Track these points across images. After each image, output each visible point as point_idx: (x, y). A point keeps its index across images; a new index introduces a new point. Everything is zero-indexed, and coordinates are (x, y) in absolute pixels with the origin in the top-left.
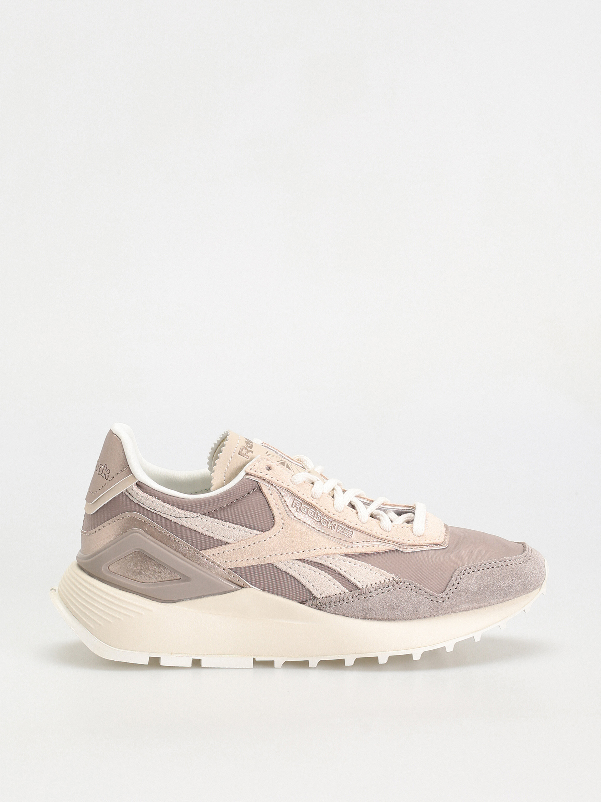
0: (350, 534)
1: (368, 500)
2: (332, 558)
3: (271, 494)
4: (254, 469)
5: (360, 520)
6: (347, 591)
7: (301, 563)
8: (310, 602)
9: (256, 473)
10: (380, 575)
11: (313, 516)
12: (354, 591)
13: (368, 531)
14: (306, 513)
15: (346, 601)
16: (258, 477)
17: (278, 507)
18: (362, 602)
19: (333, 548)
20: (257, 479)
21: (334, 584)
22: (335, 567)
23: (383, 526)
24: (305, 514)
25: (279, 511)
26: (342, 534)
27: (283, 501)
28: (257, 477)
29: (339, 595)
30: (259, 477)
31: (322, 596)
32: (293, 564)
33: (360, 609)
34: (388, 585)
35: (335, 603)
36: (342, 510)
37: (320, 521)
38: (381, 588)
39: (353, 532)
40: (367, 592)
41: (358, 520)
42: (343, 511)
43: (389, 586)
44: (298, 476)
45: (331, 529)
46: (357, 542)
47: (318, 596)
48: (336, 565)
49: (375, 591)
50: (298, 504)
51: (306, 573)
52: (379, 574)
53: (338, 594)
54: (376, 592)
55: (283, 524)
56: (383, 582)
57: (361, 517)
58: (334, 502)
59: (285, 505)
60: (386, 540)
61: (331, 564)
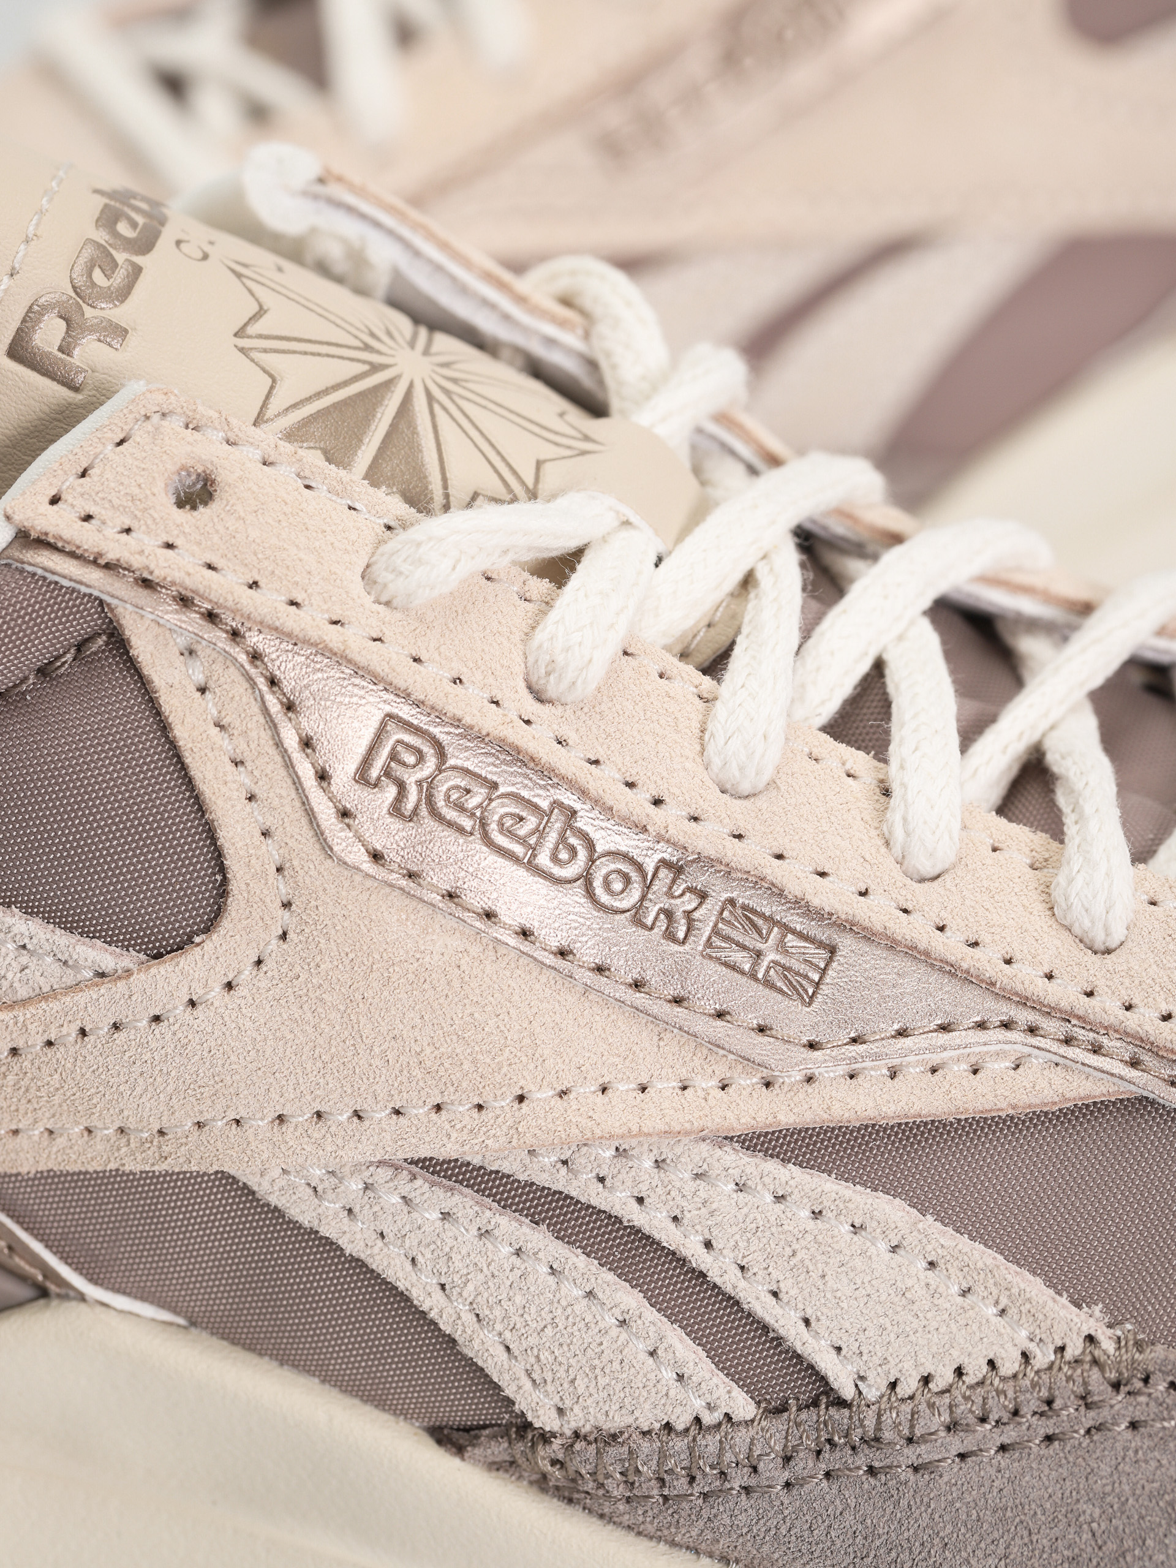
0: (802, 968)
1: (1047, 597)
2: (648, 1164)
3: (203, 690)
4: (77, 502)
5: (897, 849)
6: (743, 1406)
7: (421, 1187)
8: (498, 1450)
9: (87, 538)
10: (993, 1311)
11: (523, 841)
12: (799, 1409)
13: (950, 946)
14: (467, 823)
15: (739, 1478)
16: (102, 562)
17: (247, 781)
18: (852, 1502)
19: (665, 1087)
20: (94, 579)
21: (652, 1354)
22: (672, 1226)
23: (1069, 907)
24: (461, 830)
25: (259, 815)
26: (747, 967)
27: (291, 740)
28: (95, 562)
29: (687, 1430)
30: (108, 566)
31: (576, 1420)
32: (367, 1187)
33: (838, 1543)
34: (1044, 1393)
35: (662, 1481)
36: (766, 778)
37: (586, 878)
38: (993, 1417)
39: (833, 950)
40: (887, 1435)
41: (883, 850)
42: (772, 784)
43: (1057, 1405)
44: (419, 545)
45: (669, 935)
46: (854, 1041)
47: (545, 1419)
48: (677, 1212)
49: (949, 1429)
50: (411, 759)
51: (456, 1257)
52: (991, 1300)
53: (680, 1426)
54: (956, 1444)
55: (287, 905)
56: (1010, 1365)
57: (908, 834)
58: (707, 714)
59: (306, 772)
60: (1079, 1018)
61: (640, 1200)
